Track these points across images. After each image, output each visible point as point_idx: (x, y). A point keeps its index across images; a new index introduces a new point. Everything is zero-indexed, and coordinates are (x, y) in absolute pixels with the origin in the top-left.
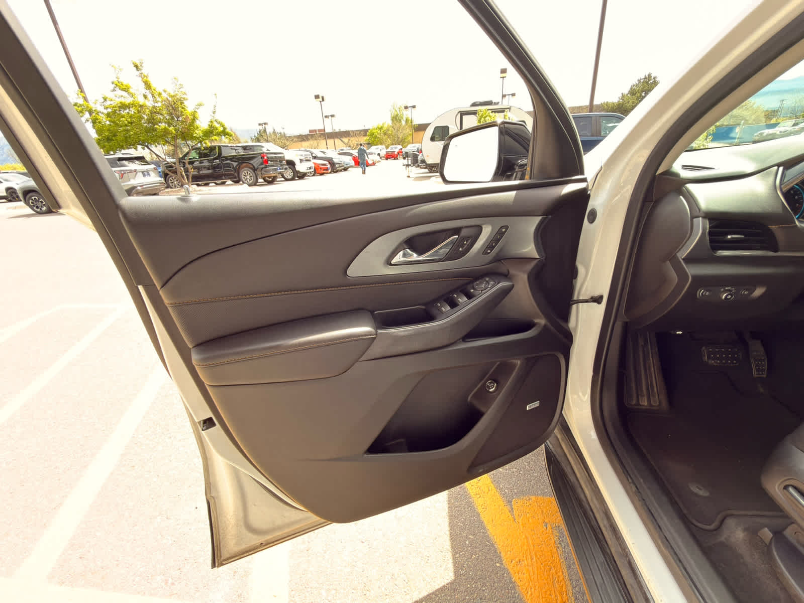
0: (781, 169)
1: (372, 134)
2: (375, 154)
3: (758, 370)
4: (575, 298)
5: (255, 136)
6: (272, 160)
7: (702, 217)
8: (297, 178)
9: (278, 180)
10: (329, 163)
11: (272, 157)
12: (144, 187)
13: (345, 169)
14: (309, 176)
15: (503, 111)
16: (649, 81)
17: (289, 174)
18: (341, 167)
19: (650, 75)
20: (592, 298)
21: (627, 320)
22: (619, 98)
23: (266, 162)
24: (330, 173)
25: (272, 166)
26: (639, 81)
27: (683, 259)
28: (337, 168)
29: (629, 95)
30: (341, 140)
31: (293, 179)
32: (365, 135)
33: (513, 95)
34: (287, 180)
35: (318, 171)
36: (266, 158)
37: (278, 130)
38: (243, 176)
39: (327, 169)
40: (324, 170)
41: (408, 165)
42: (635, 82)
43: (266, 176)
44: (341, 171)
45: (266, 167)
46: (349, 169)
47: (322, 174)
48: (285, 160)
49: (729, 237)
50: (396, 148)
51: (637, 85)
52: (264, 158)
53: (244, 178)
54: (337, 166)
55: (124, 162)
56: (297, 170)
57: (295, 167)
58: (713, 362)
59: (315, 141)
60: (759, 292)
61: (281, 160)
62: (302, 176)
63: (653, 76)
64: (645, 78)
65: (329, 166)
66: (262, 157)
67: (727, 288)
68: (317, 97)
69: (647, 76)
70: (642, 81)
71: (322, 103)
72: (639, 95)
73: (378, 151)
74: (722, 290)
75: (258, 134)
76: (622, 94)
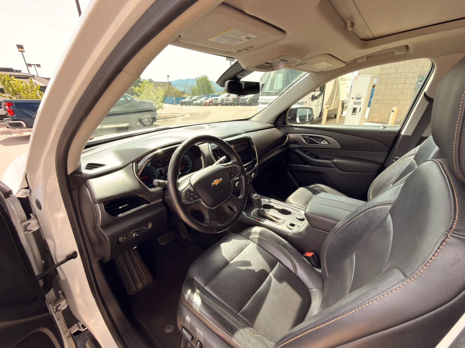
0: (134, 163)
3: (184, 234)
4: (56, 263)
7: (98, 203)
15: (28, 78)
20: (67, 258)
21: (100, 259)
27: (101, 227)
33: (39, 66)
49: (120, 208)
58: (164, 243)
60: (150, 225)
67: (134, 231)
74: (132, 232)
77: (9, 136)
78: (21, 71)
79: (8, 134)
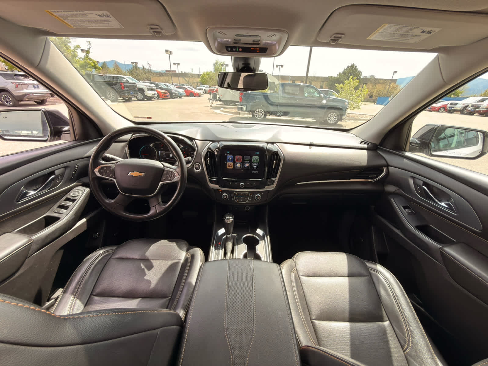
1: (203, 78)
2: (202, 90)
5: (130, 69)
6: (127, 87)
8: (146, 99)
9: (133, 99)
10: (169, 92)
11: (128, 86)
12: (34, 95)
13: (180, 97)
14: (155, 99)
16: (353, 68)
17: (140, 96)
18: (177, 95)
19: (353, 65)
22: (337, 75)
23: (124, 87)
24: (169, 98)
25: (127, 91)
26: (348, 67)
28: (174, 95)
29: (342, 74)
30: (184, 79)
31: (143, 100)
32: (199, 77)
34: (138, 100)
35: (160, 96)
36: (123, 85)
37: (146, 67)
38: (108, 95)
39: (167, 96)
40: (165, 96)
41: (211, 99)
42: (346, 67)
43: (124, 96)
44: (177, 98)
45: (123, 91)
46: (183, 97)
47: (164, 99)
48: (137, 88)
50: (215, 87)
51: (347, 69)
52: (122, 85)
53: (109, 96)
54: (174, 94)
55: (20, 77)
56: (145, 94)
57: (144, 93)
59: (168, 77)
61: (134, 87)
62: (149, 99)
63: (355, 65)
64: (351, 66)
65: (168, 94)
66: (121, 85)
68: (167, 51)
69: (352, 65)
70: (349, 67)
71: (170, 55)
72: (347, 75)
73: (204, 88)
75: (132, 68)
76: (339, 73)
77: (238, 116)
78: (263, 70)
79: (238, 114)
